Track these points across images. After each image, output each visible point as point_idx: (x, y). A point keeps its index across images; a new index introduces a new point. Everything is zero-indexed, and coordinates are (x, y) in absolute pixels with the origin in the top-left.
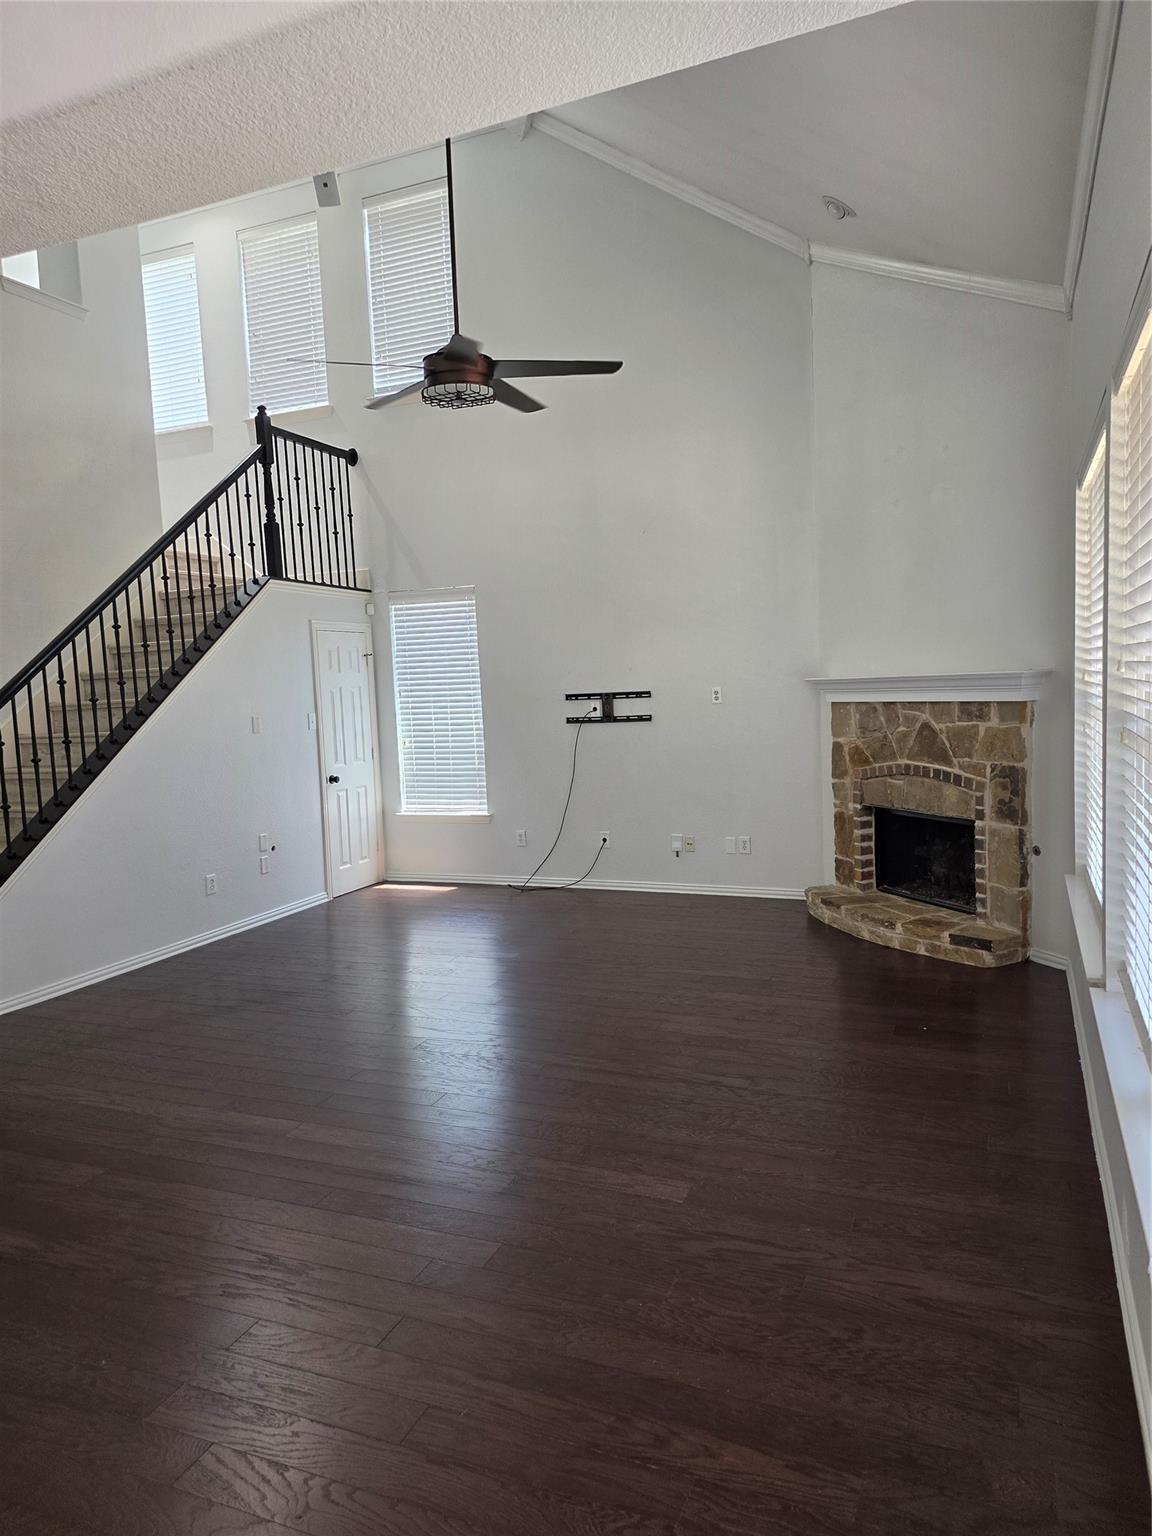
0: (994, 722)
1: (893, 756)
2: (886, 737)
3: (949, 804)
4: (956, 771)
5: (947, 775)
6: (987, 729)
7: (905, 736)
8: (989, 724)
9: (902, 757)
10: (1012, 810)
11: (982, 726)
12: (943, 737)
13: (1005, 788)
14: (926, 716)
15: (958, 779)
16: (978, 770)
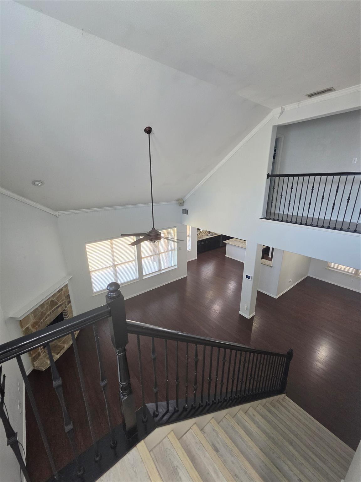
0: (64, 289)
1: (45, 314)
2: (42, 312)
3: (60, 310)
4: (60, 304)
5: (59, 306)
6: (63, 292)
7: (47, 307)
8: (63, 290)
9: (47, 312)
10: (69, 302)
11: (62, 292)
12: (55, 300)
13: (68, 299)
14: (50, 300)
15: (61, 305)
16: (63, 300)
